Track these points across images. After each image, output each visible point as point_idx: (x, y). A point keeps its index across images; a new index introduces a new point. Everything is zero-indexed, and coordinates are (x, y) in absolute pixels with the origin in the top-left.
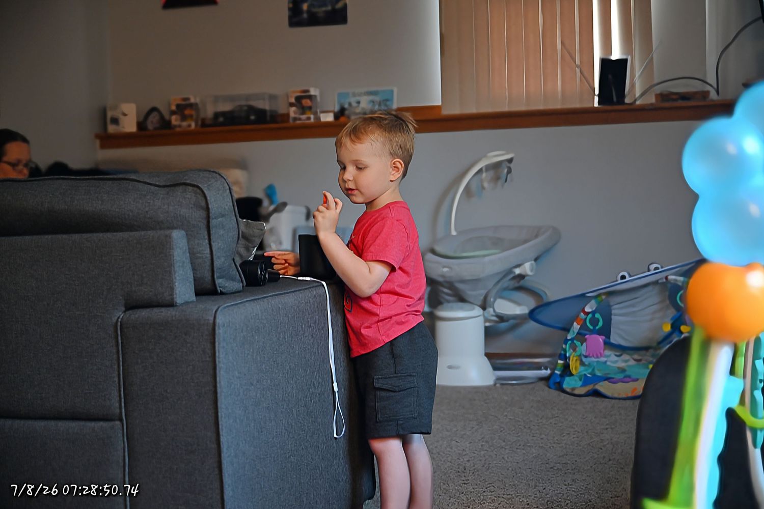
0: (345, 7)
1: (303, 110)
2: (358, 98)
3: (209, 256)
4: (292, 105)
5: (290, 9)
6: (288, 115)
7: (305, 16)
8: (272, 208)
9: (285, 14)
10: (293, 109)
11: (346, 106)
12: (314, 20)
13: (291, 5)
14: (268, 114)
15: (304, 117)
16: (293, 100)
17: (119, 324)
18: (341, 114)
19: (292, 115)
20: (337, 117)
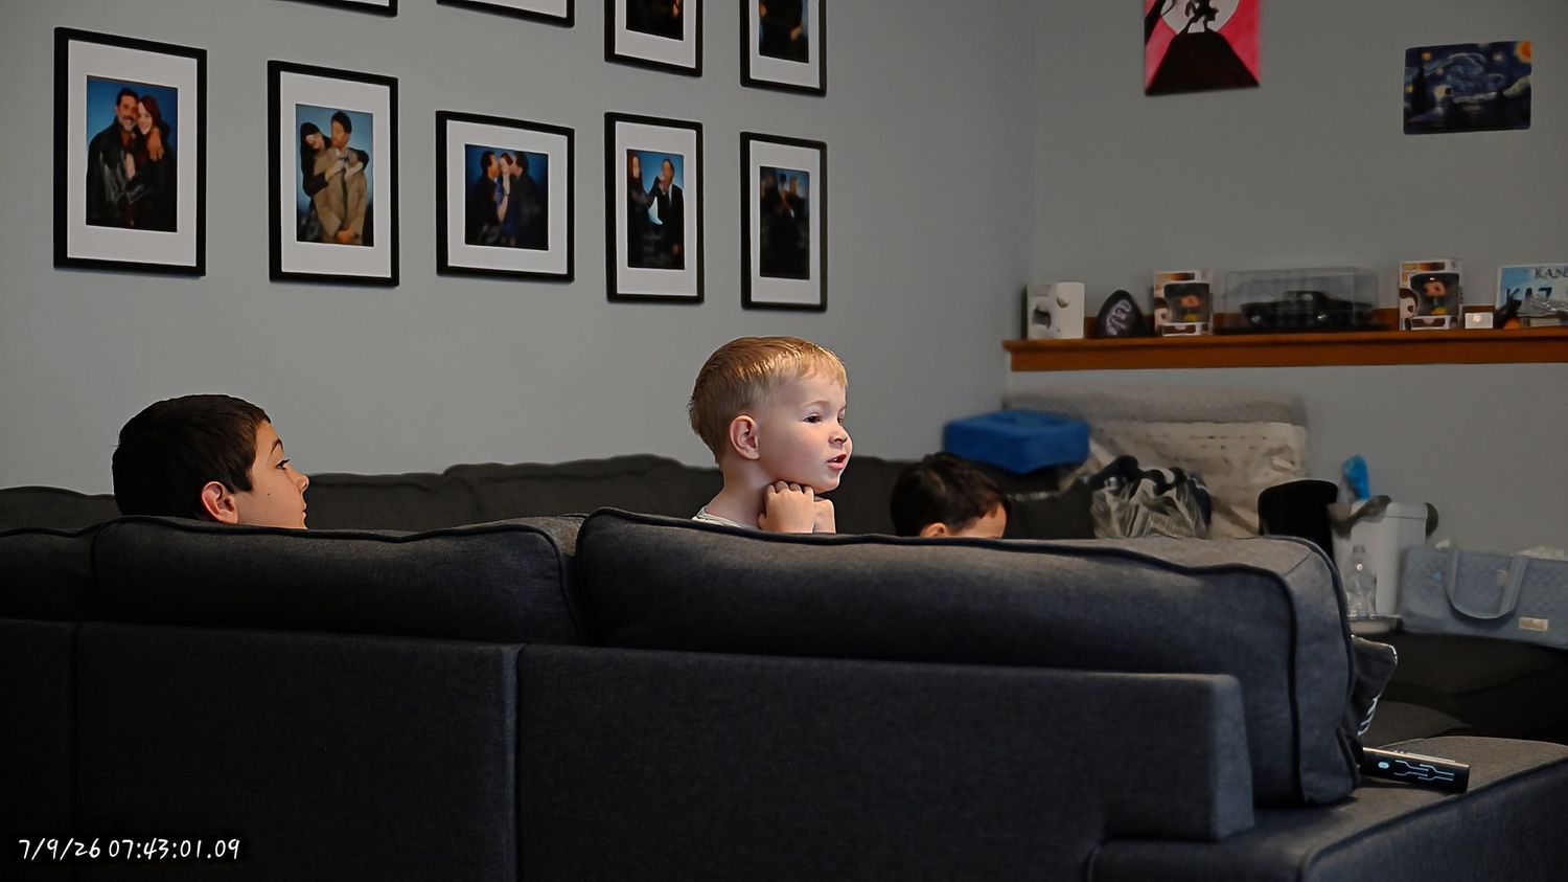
0: (1526, 92)
1: (1429, 304)
2: (1544, 283)
3: (1288, 723)
4: (1404, 293)
5: (1408, 97)
6: (1397, 312)
7: (1439, 110)
8: (1356, 507)
9: (1399, 106)
10: (1410, 301)
11: (1520, 297)
12: (1458, 120)
13: (1410, 89)
14: (1355, 310)
15: (1429, 319)
16: (1408, 285)
17: (1091, 868)
18: (1507, 313)
19: (1405, 314)
20: (1500, 321)
